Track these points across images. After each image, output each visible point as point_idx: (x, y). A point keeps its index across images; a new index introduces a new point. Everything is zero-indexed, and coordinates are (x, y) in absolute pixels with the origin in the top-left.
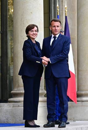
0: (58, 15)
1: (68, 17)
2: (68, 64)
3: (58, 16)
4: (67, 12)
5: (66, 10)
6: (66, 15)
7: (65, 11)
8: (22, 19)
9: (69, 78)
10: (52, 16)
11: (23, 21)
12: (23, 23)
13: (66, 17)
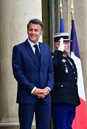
0: (62, 18)
5: (73, 12)
11: (14, 26)
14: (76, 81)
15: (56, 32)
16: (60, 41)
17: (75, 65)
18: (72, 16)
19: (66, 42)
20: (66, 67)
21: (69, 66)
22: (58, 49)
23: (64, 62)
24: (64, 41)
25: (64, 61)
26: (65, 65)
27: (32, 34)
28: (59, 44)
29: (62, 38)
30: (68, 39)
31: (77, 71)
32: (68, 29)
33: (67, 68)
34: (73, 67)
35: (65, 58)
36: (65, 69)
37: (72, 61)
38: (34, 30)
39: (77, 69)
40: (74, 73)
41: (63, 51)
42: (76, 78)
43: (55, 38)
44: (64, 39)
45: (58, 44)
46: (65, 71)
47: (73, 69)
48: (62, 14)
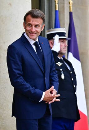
0: (57, 9)
3: (56, 11)
4: (73, 4)
5: (71, 2)
6: (71, 11)
7: (69, 3)
13: (71, 14)
14: (75, 90)
15: (50, 28)
16: (54, 39)
17: (74, 69)
18: (70, 7)
19: (62, 41)
20: (62, 72)
21: (66, 71)
22: (52, 49)
23: (60, 66)
24: (60, 39)
25: (59, 64)
26: (61, 70)
27: (31, 31)
28: (54, 42)
29: (57, 35)
30: (64, 36)
31: (76, 76)
32: (64, 24)
33: (64, 73)
34: (71, 72)
35: (61, 61)
36: (61, 75)
37: (70, 64)
38: (33, 26)
39: (76, 74)
40: (72, 79)
41: (59, 52)
42: (74, 86)
43: (48, 35)
44: (59, 36)
45: (52, 42)
46: (61, 77)
47: (71, 75)
48: (57, 4)
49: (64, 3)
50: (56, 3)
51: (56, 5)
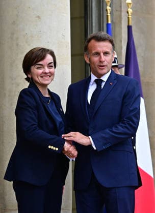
0: (110, 22)
1: (133, 29)
2: (135, 151)
3: (108, 25)
4: (132, 14)
5: (130, 11)
6: (130, 24)
7: (128, 12)
8: (13, 34)
9: (137, 188)
10: (94, 25)
11: (17, 39)
12: (17, 45)
13: (129, 28)
18: (128, 18)
48: (109, 14)
49: (121, 11)
50: (107, 13)
51: (107, 16)
